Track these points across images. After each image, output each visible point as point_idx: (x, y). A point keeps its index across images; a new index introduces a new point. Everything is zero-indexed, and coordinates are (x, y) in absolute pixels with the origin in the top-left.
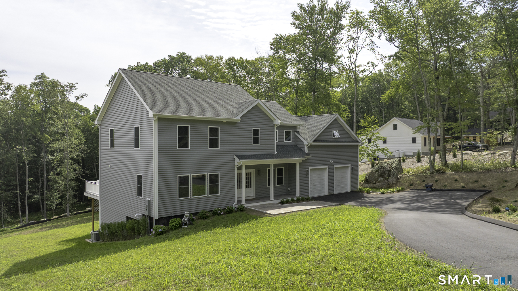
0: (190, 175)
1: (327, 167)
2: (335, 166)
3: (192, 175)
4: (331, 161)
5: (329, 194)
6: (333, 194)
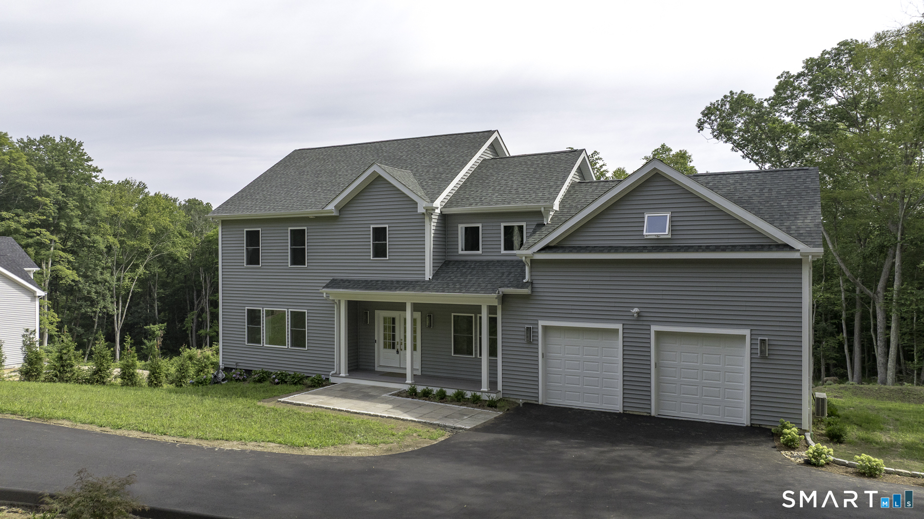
0: (261, 309)
1: (619, 326)
2: (654, 328)
3: (265, 309)
4: (635, 309)
5: (624, 411)
6: (645, 414)
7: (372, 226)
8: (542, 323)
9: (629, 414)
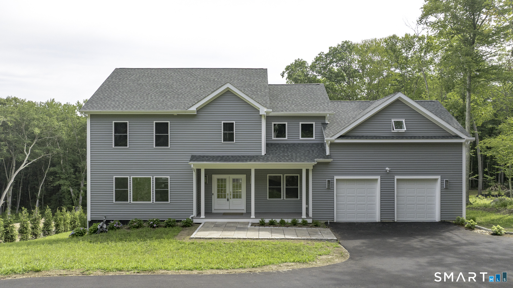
0: (129, 177)
1: (379, 177)
2: (396, 177)
3: (132, 177)
4: (387, 168)
5: (381, 221)
6: (392, 221)
7: (223, 122)
8: (336, 177)
9: (383, 222)
